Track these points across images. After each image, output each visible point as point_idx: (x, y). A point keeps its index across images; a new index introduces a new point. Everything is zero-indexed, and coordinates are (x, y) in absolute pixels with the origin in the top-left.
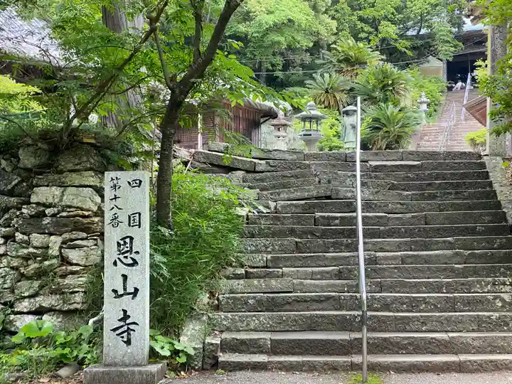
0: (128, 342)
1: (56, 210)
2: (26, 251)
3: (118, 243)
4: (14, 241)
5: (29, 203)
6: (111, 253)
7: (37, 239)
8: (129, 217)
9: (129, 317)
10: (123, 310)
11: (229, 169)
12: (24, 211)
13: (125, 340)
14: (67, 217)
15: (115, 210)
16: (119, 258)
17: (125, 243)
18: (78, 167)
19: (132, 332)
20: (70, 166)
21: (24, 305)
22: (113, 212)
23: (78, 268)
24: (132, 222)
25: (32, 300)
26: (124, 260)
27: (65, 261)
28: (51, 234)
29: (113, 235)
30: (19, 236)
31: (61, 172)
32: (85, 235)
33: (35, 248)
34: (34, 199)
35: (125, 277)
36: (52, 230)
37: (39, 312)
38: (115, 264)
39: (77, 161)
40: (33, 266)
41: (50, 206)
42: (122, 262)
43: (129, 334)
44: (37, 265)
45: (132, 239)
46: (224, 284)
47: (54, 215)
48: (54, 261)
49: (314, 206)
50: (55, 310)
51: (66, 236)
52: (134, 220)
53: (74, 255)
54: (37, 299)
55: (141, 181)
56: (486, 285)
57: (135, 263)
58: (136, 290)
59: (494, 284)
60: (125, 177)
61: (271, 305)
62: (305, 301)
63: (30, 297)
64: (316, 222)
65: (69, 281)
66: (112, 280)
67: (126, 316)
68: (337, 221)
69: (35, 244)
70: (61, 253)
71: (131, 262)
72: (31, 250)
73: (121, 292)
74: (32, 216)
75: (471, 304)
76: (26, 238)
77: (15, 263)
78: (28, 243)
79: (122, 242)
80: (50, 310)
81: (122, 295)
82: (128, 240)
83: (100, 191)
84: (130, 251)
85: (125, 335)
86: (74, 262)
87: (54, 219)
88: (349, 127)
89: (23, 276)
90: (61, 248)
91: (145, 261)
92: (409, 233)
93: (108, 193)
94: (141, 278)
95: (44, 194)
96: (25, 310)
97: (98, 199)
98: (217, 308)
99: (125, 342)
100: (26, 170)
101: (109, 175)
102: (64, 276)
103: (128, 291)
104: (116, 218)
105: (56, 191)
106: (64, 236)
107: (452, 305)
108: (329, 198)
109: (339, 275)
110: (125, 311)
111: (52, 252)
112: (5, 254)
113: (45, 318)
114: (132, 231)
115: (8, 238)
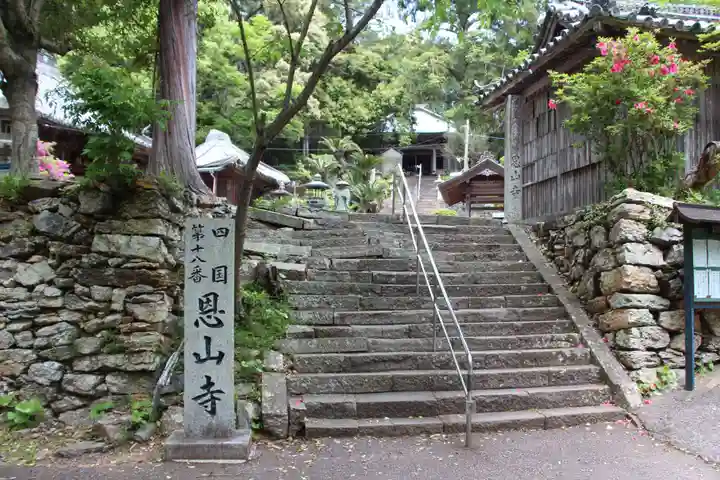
0: (213, 412)
1: (120, 260)
2: (86, 305)
3: (200, 300)
4: (73, 293)
5: (90, 252)
6: (192, 312)
7: (99, 292)
8: (214, 271)
9: (213, 384)
10: (206, 376)
11: (276, 226)
12: (85, 260)
13: (209, 409)
14: (133, 268)
15: (198, 262)
16: (201, 318)
17: (209, 300)
18: (145, 214)
19: (217, 401)
20: (136, 213)
21: (84, 364)
22: (195, 264)
23: (144, 325)
24: (216, 276)
25: (94, 359)
26: (206, 320)
27: (129, 317)
28: (114, 287)
29: (193, 294)
30: (79, 288)
31: (126, 219)
32: (150, 288)
33: (97, 301)
34: (93, 249)
35: (208, 340)
36: (115, 282)
37: (103, 371)
38: (197, 324)
39: (144, 207)
41: (113, 255)
42: (204, 322)
43: (214, 404)
44: (98, 321)
45: (216, 296)
47: (118, 266)
48: (118, 316)
49: (369, 264)
50: (120, 371)
51: (132, 289)
52: (219, 274)
53: (139, 311)
54: (100, 357)
55: (227, 230)
56: (546, 341)
57: (220, 323)
58: (222, 355)
59: (552, 340)
62: (384, 361)
63: (91, 355)
64: (374, 279)
65: (135, 338)
66: (193, 342)
67: (209, 384)
68: (393, 279)
69: (97, 297)
70: (125, 308)
71: (215, 322)
72: (92, 303)
73: (203, 356)
74: (93, 266)
75: (536, 360)
76: (86, 290)
77: (76, 317)
78: (90, 296)
79: (205, 300)
80: (114, 370)
81: (205, 360)
82: (211, 297)
83: (168, 243)
84: (215, 310)
85: (209, 404)
86: (140, 318)
87: (118, 271)
89: (83, 333)
90: (125, 302)
91: (229, 318)
93: (190, 244)
95: (106, 243)
96: (87, 370)
97: (165, 251)
98: (293, 371)
99: (209, 412)
100: (89, 216)
102: (128, 334)
103: (212, 355)
104: (198, 272)
105: (121, 239)
106: (128, 289)
107: (520, 361)
108: (380, 257)
110: (208, 378)
111: (115, 306)
112: (63, 308)
113: (109, 378)
114: (218, 288)
115: (66, 290)
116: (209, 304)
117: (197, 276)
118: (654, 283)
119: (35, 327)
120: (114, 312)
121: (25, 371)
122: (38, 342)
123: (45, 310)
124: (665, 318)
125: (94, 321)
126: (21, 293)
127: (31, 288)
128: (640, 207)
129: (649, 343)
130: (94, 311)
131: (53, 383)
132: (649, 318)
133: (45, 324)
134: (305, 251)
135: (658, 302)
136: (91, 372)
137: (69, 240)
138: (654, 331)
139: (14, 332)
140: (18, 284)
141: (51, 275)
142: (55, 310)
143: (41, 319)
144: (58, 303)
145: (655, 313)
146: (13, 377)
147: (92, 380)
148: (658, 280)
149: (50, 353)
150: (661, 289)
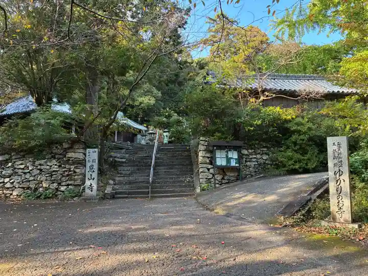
0: (92, 191)
2: (64, 170)
5: (65, 157)
6: (88, 169)
7: (67, 166)
8: (93, 160)
10: (90, 183)
11: (122, 149)
12: (64, 159)
14: (76, 161)
15: (89, 158)
18: (79, 148)
19: (92, 188)
20: (77, 147)
21: (64, 183)
23: (78, 174)
26: (91, 171)
27: (75, 172)
29: (88, 165)
30: (63, 166)
31: (74, 149)
32: (80, 165)
34: (67, 156)
35: (91, 175)
36: (72, 164)
37: (68, 185)
38: (89, 172)
39: (79, 146)
40: (66, 173)
41: (71, 158)
46: (117, 179)
47: (72, 160)
49: (144, 159)
51: (76, 165)
53: (77, 170)
55: (96, 151)
57: (94, 171)
58: (94, 178)
59: (185, 177)
60: (91, 150)
62: (139, 182)
63: (66, 181)
64: (144, 163)
65: (76, 177)
66: (88, 176)
67: (91, 185)
69: (67, 168)
73: (90, 179)
74: (66, 160)
75: (179, 182)
76: (65, 166)
77: (62, 172)
78: (65, 168)
80: (71, 185)
83: (85, 154)
84: (93, 169)
86: (78, 172)
89: (63, 176)
90: (74, 169)
91: (96, 171)
92: (168, 165)
93: (87, 154)
94: (95, 175)
95: (70, 155)
96: (64, 185)
97: (84, 156)
98: (115, 185)
100: (65, 148)
101: (88, 150)
102: (74, 176)
103: (92, 178)
104: (89, 160)
105: (73, 154)
107: (175, 182)
109: (147, 176)
111: (72, 170)
112: (59, 171)
113: (69, 187)
114: (94, 164)
115: (60, 166)
116: (91, 167)
118: (208, 161)
119: (52, 175)
120: (71, 171)
121: (49, 186)
122: (53, 179)
123: (54, 171)
124: (211, 171)
126: (48, 167)
127: (51, 166)
128: (203, 142)
129: (206, 177)
130: (67, 171)
131: (56, 189)
132: (207, 171)
133: (54, 174)
134: (127, 156)
135: (210, 166)
137: (60, 154)
138: (208, 174)
139: (47, 177)
140: (48, 165)
141: (56, 163)
142: (57, 171)
143: (54, 173)
144: (58, 169)
145: (209, 170)
146: (46, 187)
147: (65, 187)
148: (210, 160)
149: (55, 181)
150: (211, 163)
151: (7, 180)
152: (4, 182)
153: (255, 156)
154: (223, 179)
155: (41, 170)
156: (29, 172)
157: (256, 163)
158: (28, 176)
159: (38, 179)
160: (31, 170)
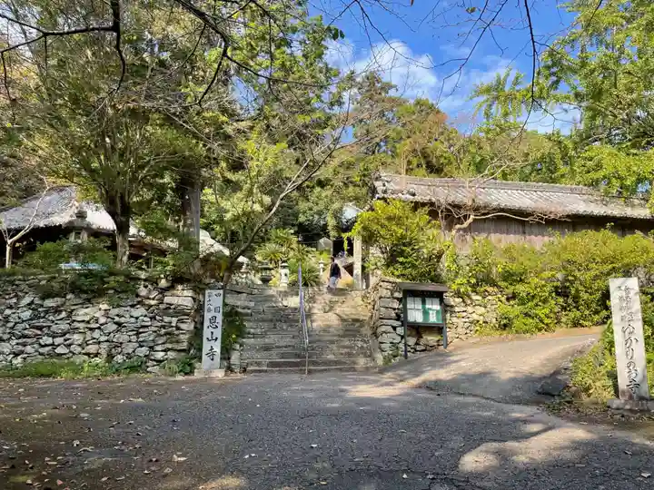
0: (212, 359)
1: (175, 306)
2: (161, 324)
3: (210, 318)
4: (155, 319)
5: (162, 303)
6: (207, 323)
7: (167, 319)
8: (215, 308)
12: (161, 306)
14: (180, 309)
15: (209, 305)
16: (210, 325)
18: (185, 288)
21: (159, 348)
23: (184, 332)
24: (216, 310)
25: (163, 345)
26: (212, 326)
27: (178, 328)
28: (172, 317)
29: (208, 315)
30: (158, 318)
31: (177, 290)
33: (165, 323)
34: (165, 302)
35: (212, 333)
36: (173, 315)
37: (167, 350)
38: (208, 327)
39: (185, 286)
41: (173, 304)
43: (213, 356)
44: (165, 330)
45: (216, 317)
47: (174, 309)
48: (174, 328)
50: (173, 350)
51: (180, 317)
53: (183, 326)
54: (166, 345)
55: (221, 294)
57: (216, 327)
58: (216, 338)
60: (213, 292)
61: (267, 348)
63: (163, 343)
65: (180, 337)
66: (207, 333)
67: (212, 349)
69: (165, 321)
70: (177, 325)
72: (163, 323)
74: (164, 309)
76: (161, 318)
77: (156, 329)
78: (162, 321)
80: (171, 350)
81: (211, 340)
82: (214, 318)
83: (194, 299)
84: (215, 322)
85: (211, 356)
86: (183, 329)
87: (175, 311)
88: (283, 275)
89: (159, 335)
90: (177, 323)
91: (220, 326)
93: (207, 299)
94: (218, 333)
95: (170, 299)
96: (160, 350)
100: (161, 289)
101: (208, 291)
102: (178, 335)
103: (213, 338)
105: (175, 298)
106: (178, 318)
110: (212, 347)
111: (173, 324)
112: (151, 325)
113: (169, 353)
114: (216, 314)
115: (152, 318)
116: (213, 320)
117: (209, 310)
118: (393, 315)
119: (138, 334)
120: (172, 327)
121: (134, 352)
122: (141, 339)
123: (143, 327)
124: (399, 330)
125: (163, 331)
126: (133, 320)
127: (137, 318)
129: (391, 340)
130: (164, 327)
131: (145, 356)
132: (392, 330)
133: (143, 332)
134: (252, 304)
135: (396, 323)
136: (162, 351)
138: (394, 335)
139: (130, 336)
140: (132, 317)
141: (145, 312)
142: (147, 326)
143: (141, 330)
144: (149, 324)
145: (394, 328)
146: (128, 354)
147: (162, 354)
148: (396, 314)
149: (144, 344)
150: (398, 318)
151: (58, 340)
152: (53, 344)
153: (465, 309)
154: (417, 344)
155: (119, 324)
156: (99, 328)
157: (467, 320)
158: (96, 334)
159: (115, 340)
160: (101, 325)
